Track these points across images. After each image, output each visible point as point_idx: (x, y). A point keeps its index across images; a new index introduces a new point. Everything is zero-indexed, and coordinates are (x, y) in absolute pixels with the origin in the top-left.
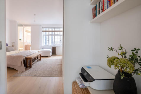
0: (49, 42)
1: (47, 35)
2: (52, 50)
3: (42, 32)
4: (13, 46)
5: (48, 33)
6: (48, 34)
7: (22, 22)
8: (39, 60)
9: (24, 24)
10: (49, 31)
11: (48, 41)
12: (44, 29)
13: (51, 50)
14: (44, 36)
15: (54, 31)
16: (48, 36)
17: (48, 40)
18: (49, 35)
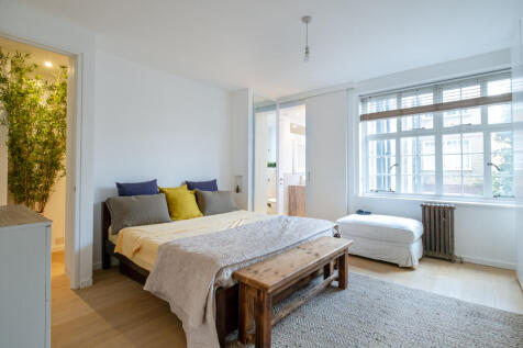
0: (399, 171)
1: (389, 136)
2: (424, 222)
3: (360, 124)
4: (238, 190)
5: (393, 121)
6: (393, 129)
7: (272, 92)
8: (336, 284)
9: (278, 99)
10: (401, 113)
11: (394, 170)
12: (372, 108)
13: (415, 227)
14: (373, 145)
15: (437, 108)
16: (393, 142)
17: (393, 161)
18: (400, 134)
